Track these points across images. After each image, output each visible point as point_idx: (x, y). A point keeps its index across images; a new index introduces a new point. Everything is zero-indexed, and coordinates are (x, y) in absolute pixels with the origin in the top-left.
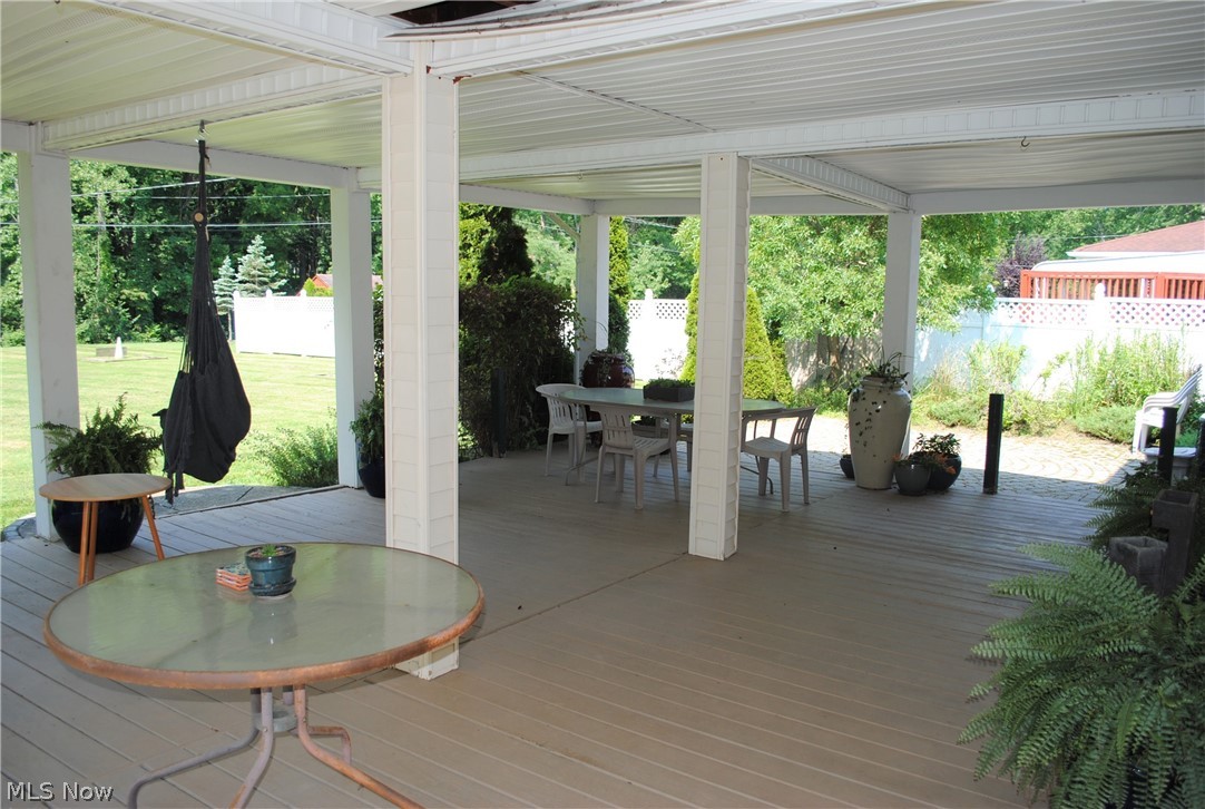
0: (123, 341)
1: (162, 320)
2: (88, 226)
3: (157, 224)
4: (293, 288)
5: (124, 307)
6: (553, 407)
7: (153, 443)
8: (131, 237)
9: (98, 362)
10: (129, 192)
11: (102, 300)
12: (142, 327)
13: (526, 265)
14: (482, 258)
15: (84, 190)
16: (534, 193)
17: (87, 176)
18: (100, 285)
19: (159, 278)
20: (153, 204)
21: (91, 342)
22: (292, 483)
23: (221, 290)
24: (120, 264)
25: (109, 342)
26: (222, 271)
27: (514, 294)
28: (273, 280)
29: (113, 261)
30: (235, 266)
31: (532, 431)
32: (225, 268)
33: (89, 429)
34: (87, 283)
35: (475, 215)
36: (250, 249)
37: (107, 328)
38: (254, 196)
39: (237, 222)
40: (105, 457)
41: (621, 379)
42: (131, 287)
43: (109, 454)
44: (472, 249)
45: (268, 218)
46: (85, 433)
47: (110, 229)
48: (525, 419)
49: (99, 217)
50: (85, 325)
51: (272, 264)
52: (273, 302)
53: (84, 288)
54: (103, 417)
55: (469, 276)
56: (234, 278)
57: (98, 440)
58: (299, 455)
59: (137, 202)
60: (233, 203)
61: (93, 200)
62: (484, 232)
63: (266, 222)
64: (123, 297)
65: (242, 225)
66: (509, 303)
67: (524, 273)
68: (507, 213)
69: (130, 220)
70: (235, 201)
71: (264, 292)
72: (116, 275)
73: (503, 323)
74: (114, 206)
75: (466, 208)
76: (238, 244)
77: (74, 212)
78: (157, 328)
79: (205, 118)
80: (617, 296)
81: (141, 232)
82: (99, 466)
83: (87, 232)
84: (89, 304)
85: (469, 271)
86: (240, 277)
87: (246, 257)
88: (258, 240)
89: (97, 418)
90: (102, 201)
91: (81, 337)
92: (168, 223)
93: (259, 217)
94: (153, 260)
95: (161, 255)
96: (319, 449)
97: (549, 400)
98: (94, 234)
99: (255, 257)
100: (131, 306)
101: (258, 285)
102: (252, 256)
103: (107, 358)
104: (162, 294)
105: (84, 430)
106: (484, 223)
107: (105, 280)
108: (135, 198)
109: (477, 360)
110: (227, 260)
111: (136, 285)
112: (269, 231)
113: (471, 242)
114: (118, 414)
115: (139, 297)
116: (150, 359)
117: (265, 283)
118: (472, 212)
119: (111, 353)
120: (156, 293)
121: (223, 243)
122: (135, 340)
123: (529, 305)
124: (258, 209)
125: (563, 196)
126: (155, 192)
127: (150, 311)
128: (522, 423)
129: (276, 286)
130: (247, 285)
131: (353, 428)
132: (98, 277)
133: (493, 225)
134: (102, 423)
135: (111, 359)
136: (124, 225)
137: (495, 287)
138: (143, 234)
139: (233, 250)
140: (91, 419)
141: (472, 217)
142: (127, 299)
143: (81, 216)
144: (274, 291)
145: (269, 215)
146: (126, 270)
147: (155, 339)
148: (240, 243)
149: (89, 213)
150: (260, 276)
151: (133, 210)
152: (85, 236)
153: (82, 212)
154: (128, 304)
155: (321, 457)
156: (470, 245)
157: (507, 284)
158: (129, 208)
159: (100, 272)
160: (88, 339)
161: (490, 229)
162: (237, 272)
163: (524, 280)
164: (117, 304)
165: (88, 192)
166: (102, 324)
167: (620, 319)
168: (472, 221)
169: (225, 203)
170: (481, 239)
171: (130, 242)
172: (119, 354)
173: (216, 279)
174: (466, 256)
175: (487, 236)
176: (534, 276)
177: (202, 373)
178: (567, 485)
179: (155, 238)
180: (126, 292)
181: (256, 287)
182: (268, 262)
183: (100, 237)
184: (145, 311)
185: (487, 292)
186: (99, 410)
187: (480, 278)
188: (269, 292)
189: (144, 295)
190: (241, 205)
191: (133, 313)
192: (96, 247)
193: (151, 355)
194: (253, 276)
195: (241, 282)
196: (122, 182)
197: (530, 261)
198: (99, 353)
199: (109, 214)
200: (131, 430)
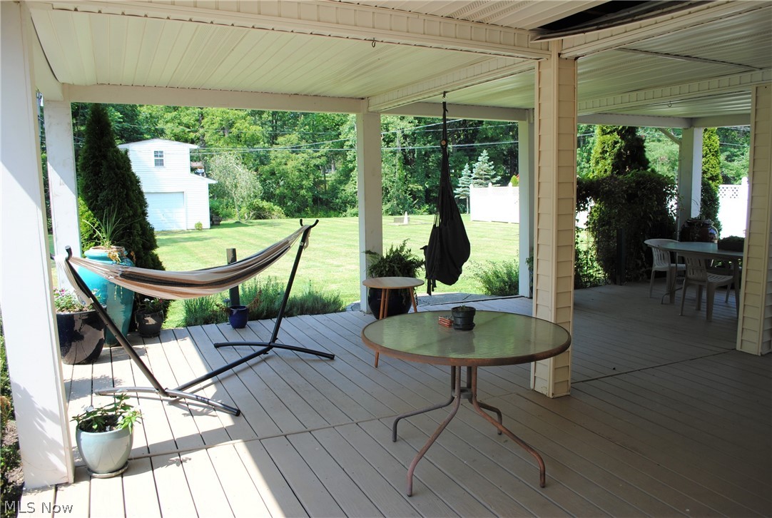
0: (408, 214)
1: (429, 202)
2: (392, 149)
3: (428, 146)
4: (504, 181)
5: (410, 195)
6: (655, 254)
7: (419, 264)
8: (414, 154)
9: (394, 226)
10: (414, 128)
11: (398, 191)
12: (419, 206)
13: (644, 163)
14: (615, 159)
15: (390, 128)
16: (649, 116)
17: (392, 120)
18: (397, 182)
19: (429, 177)
20: (427, 134)
21: (392, 215)
22: (493, 294)
23: (463, 184)
24: (407, 170)
25: (401, 215)
26: (464, 172)
27: (634, 181)
28: (494, 177)
29: (404, 168)
30: (471, 169)
31: (643, 269)
32: (466, 171)
33: (387, 256)
34: (390, 181)
35: (611, 132)
36: (480, 159)
37: (401, 207)
38: (484, 126)
39: (473, 143)
40: (394, 270)
41: (706, 237)
42: (414, 183)
43: (396, 269)
44: (608, 154)
45: (492, 139)
46: (385, 257)
47: (403, 150)
48: (640, 262)
49: (397, 144)
50: (389, 205)
51: (493, 167)
52: (493, 190)
53: (389, 184)
54: (394, 249)
55: (606, 171)
56: (470, 176)
57: (391, 262)
58: (498, 277)
59: (417, 133)
60: (471, 131)
61: (394, 134)
62: (616, 143)
63: (490, 142)
64: (409, 189)
65: (477, 144)
66: (630, 187)
67: (641, 168)
68: (632, 130)
69: (414, 144)
70: (473, 130)
71: (487, 184)
72: (406, 176)
73: (626, 200)
74: (405, 137)
75: (605, 128)
76: (472, 155)
77: (385, 141)
78: (427, 207)
79: (446, 90)
80: (710, 182)
81: (420, 151)
82: (392, 273)
83: (391, 152)
84: (391, 193)
85: (606, 167)
86: (474, 176)
87: (477, 164)
88: (485, 153)
89: (391, 250)
90: (399, 134)
91: (387, 212)
92: (434, 145)
93: (487, 139)
94: (426, 167)
95: (430, 164)
96: (509, 274)
97: (653, 249)
98: (394, 153)
99: (483, 163)
100: (414, 194)
101: (484, 180)
102: (481, 163)
103: (399, 224)
104: (430, 187)
105: (385, 256)
106: (616, 137)
107: (400, 179)
108: (416, 131)
109: (609, 223)
110: (467, 166)
111: (416, 182)
112: (492, 147)
113: (608, 149)
114: (402, 248)
115: (418, 189)
116: (422, 224)
117: (488, 179)
118: (609, 130)
119: (402, 220)
120: (427, 186)
121: (465, 156)
122: (415, 213)
123: (644, 188)
124: (486, 134)
125: (669, 117)
126: (428, 128)
127: (424, 197)
128: (637, 265)
129: (494, 180)
130: (478, 180)
131: (528, 262)
132: (396, 179)
133: (623, 138)
134: (394, 253)
135: (402, 224)
136: (411, 148)
137: (620, 177)
138: (421, 152)
139: (470, 160)
140: (388, 250)
141: (608, 133)
142: (412, 190)
143: (388, 143)
144: (493, 184)
145: (492, 137)
146: (411, 173)
147: (426, 213)
148: (474, 156)
149: (392, 141)
150: (485, 175)
151: (415, 138)
152: (390, 154)
153: (389, 141)
154: (412, 193)
155: (510, 279)
156: (607, 151)
157: (630, 175)
158: (412, 138)
159: (397, 175)
160: (390, 213)
161: (620, 141)
162: (472, 173)
163: (641, 172)
164: (406, 193)
165: (392, 130)
166: (398, 205)
167: (712, 197)
168: (609, 136)
169: (467, 131)
170: (614, 147)
171: (414, 157)
172: (406, 221)
173: (460, 177)
174: (605, 159)
175: (618, 145)
176: (649, 170)
177: (446, 225)
178: (662, 303)
179: (427, 154)
180: (411, 186)
181: (483, 181)
182: (490, 166)
183: (398, 155)
184: (421, 197)
185: (616, 181)
186: (392, 246)
187: (612, 172)
188: (490, 184)
189: (421, 188)
190: (476, 132)
191: (415, 198)
192: (396, 161)
193: (423, 222)
194: (481, 175)
195: (474, 179)
196: (409, 123)
197: (648, 160)
198: (396, 221)
199: (403, 141)
200: (407, 257)
